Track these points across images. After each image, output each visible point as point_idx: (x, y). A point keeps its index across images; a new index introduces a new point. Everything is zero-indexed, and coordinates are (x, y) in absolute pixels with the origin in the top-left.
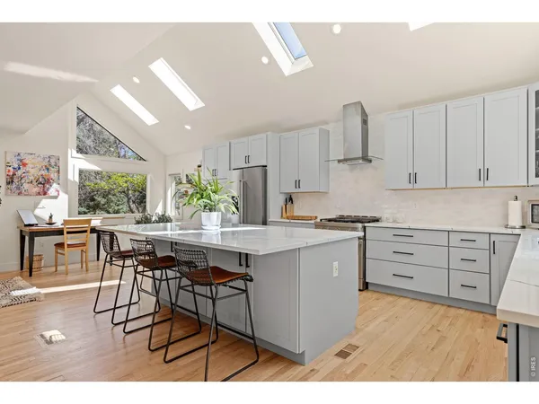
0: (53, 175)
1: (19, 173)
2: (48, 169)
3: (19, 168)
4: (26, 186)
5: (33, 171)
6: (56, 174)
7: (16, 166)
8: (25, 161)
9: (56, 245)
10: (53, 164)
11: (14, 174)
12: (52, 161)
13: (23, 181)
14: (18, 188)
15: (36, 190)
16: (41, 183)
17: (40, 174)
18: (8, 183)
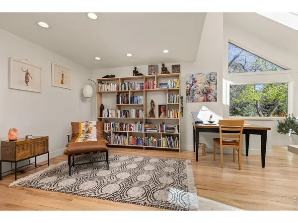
0: (213, 87)
1: (193, 87)
2: (209, 83)
3: (193, 85)
4: (197, 96)
5: (200, 86)
6: (214, 86)
7: (191, 83)
8: (196, 79)
9: (214, 139)
10: (212, 79)
11: (190, 89)
12: (212, 76)
13: (195, 93)
14: (192, 98)
15: (202, 98)
16: (205, 93)
17: (204, 87)
18: (187, 95)
